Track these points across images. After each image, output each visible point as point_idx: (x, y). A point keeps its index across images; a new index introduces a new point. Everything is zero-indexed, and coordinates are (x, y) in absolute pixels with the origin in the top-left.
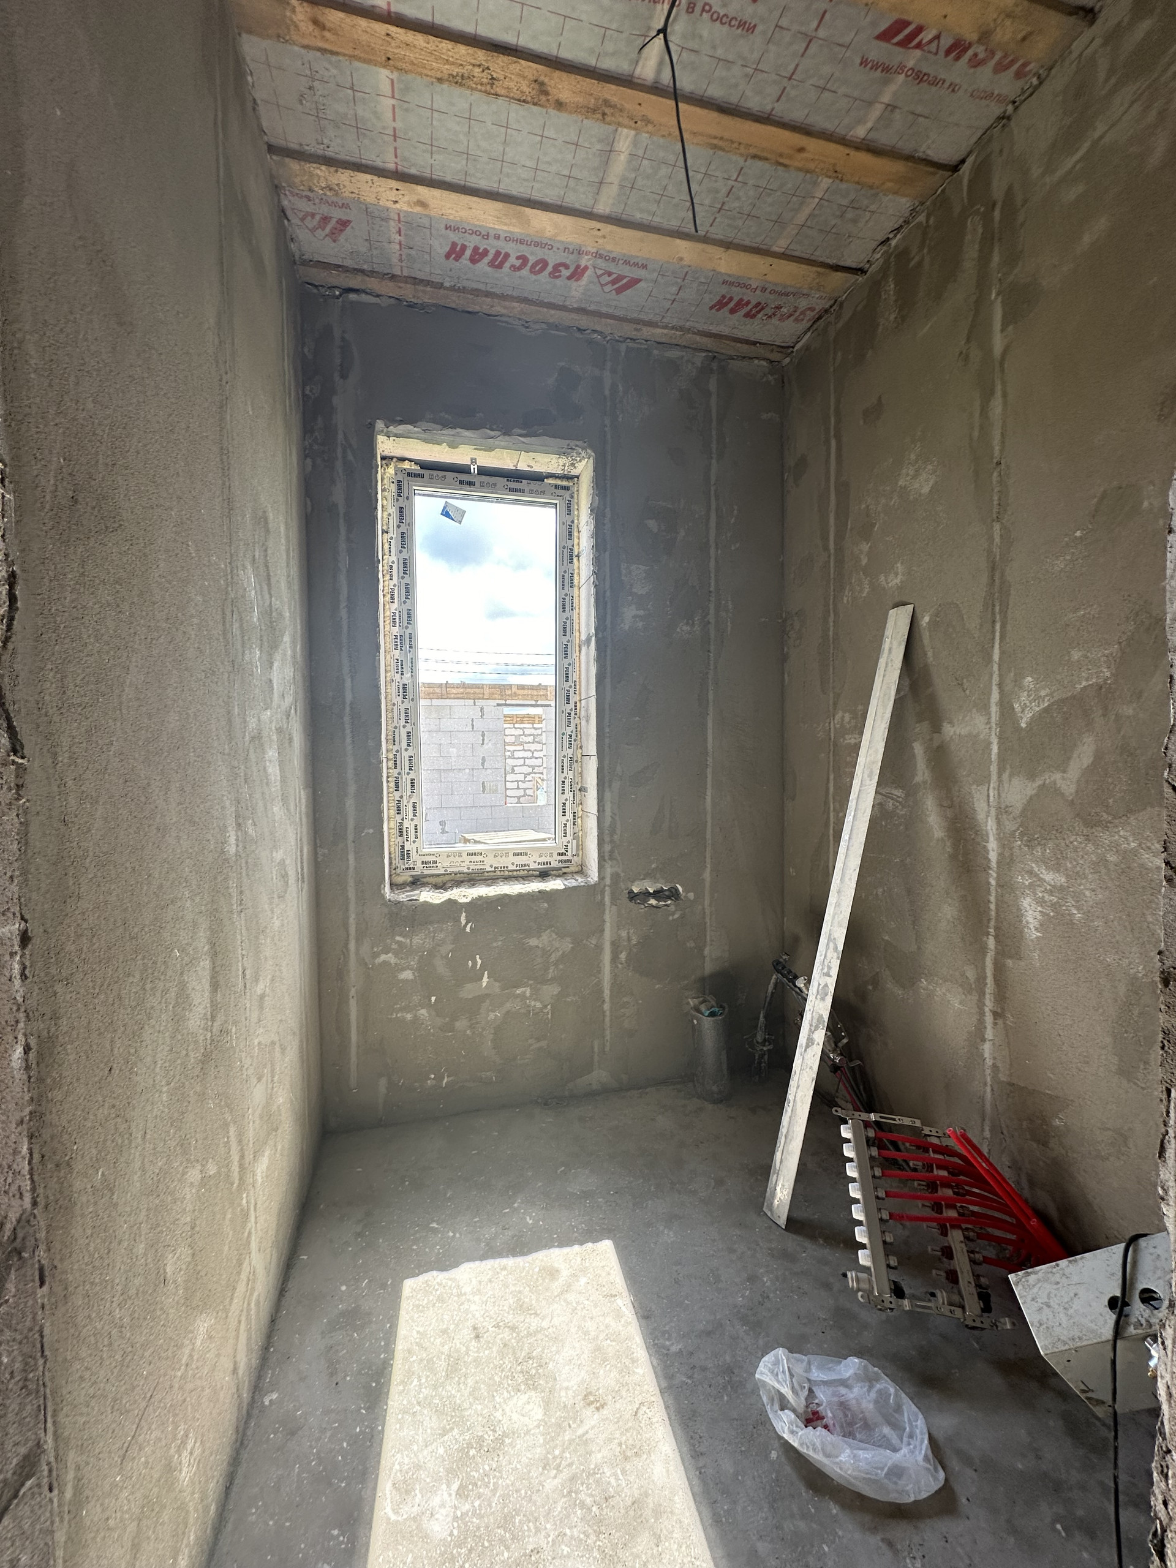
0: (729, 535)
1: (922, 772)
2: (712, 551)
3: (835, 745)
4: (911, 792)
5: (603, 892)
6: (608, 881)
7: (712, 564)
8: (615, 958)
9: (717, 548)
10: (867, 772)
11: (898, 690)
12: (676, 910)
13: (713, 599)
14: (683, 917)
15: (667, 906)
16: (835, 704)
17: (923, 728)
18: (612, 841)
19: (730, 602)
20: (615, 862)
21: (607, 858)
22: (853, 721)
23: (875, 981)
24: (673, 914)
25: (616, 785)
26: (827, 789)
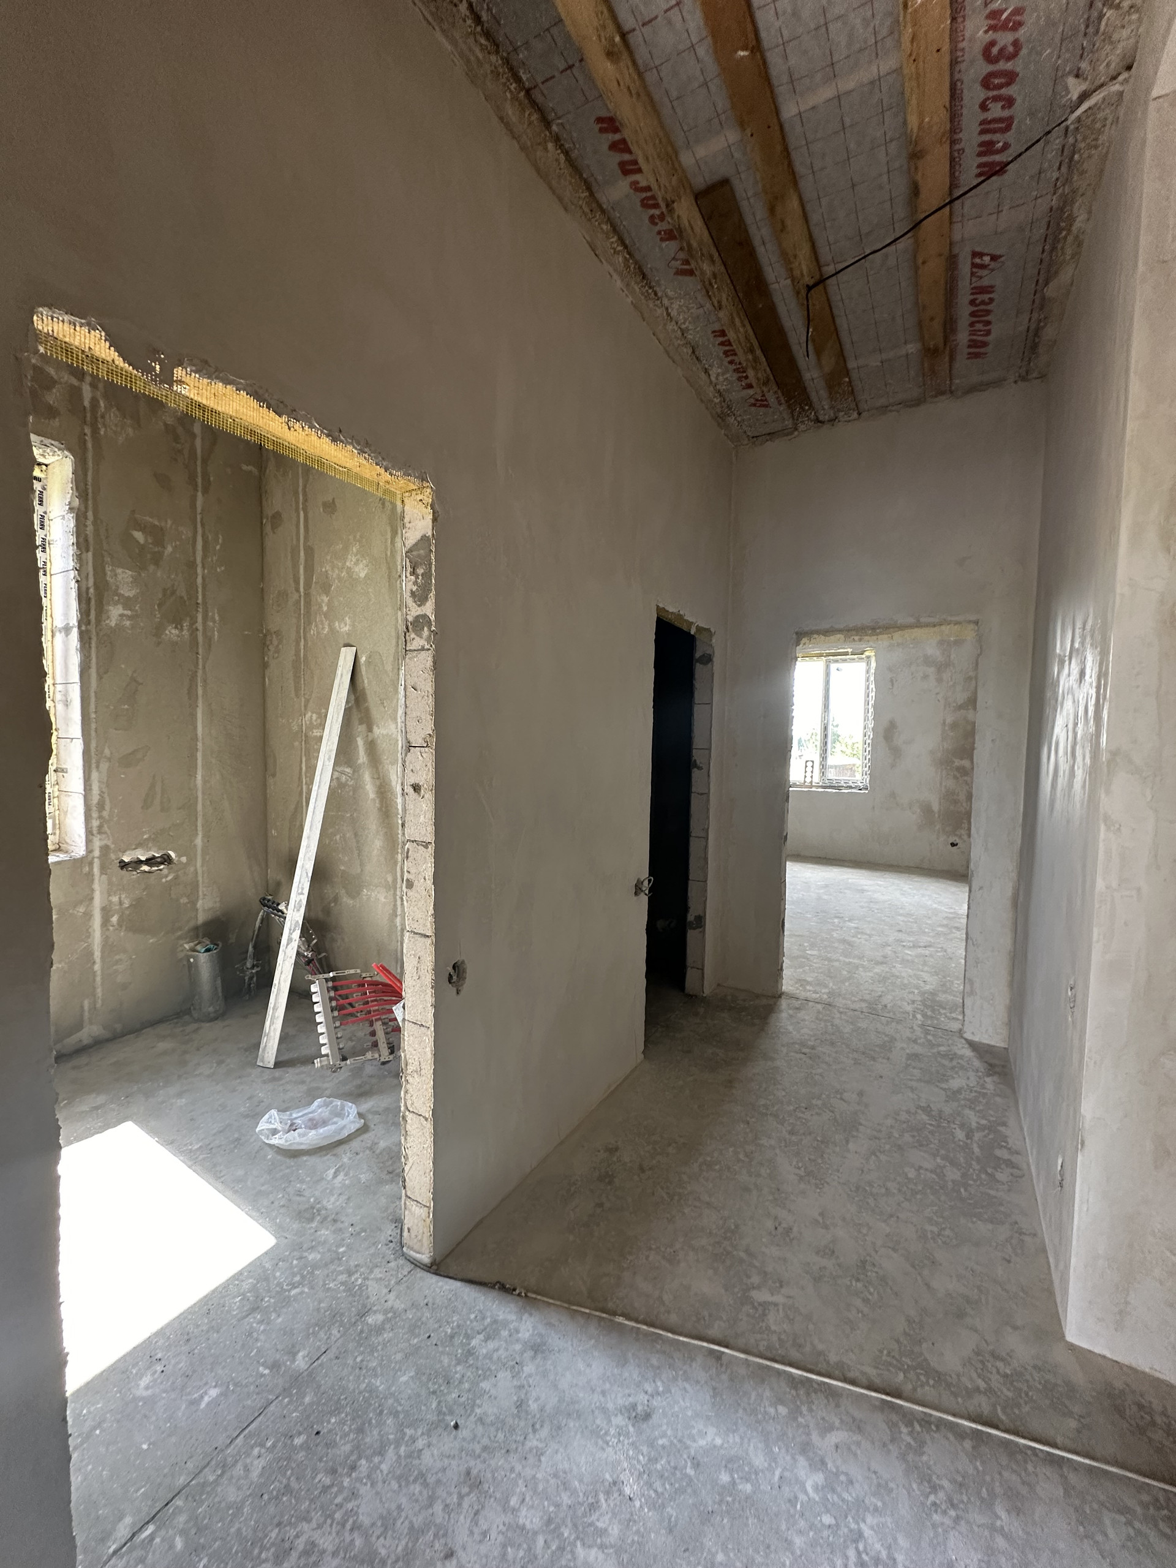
0: (215, 558)
1: (362, 757)
2: (199, 570)
3: (306, 736)
4: (356, 769)
5: (91, 864)
6: (97, 853)
7: (199, 580)
8: (105, 922)
9: (203, 567)
10: (327, 757)
11: (347, 702)
12: (169, 873)
13: (200, 610)
14: (176, 878)
15: (160, 870)
16: (306, 706)
17: (362, 728)
18: (100, 817)
19: (216, 615)
20: (104, 836)
21: (95, 832)
22: (319, 721)
23: (336, 899)
24: (166, 876)
25: (104, 766)
26: (301, 769)
